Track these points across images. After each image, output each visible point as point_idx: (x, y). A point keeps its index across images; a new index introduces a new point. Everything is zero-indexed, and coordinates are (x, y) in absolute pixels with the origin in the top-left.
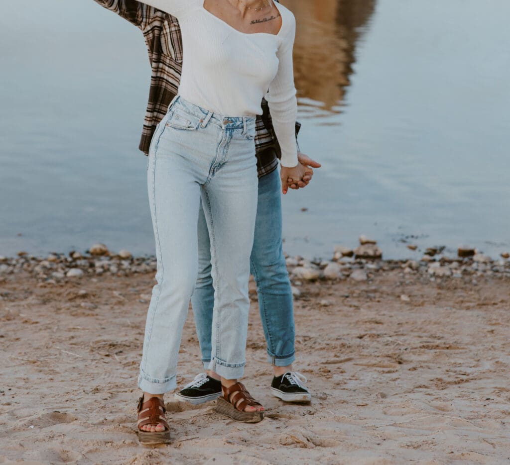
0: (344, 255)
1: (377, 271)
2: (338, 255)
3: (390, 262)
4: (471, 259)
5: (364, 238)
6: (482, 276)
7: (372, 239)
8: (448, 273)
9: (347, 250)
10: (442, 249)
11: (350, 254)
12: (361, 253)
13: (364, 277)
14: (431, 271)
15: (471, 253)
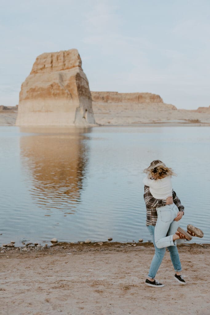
0: (4, 246)
1: (10, 250)
2: (2, 246)
3: (15, 248)
4: (36, 246)
5: (12, 241)
6: (35, 250)
7: (14, 242)
8: (26, 250)
9: (5, 245)
10: (30, 244)
11: (6, 246)
12: (9, 245)
13: (4, 252)
14: (23, 249)
15: (38, 244)
